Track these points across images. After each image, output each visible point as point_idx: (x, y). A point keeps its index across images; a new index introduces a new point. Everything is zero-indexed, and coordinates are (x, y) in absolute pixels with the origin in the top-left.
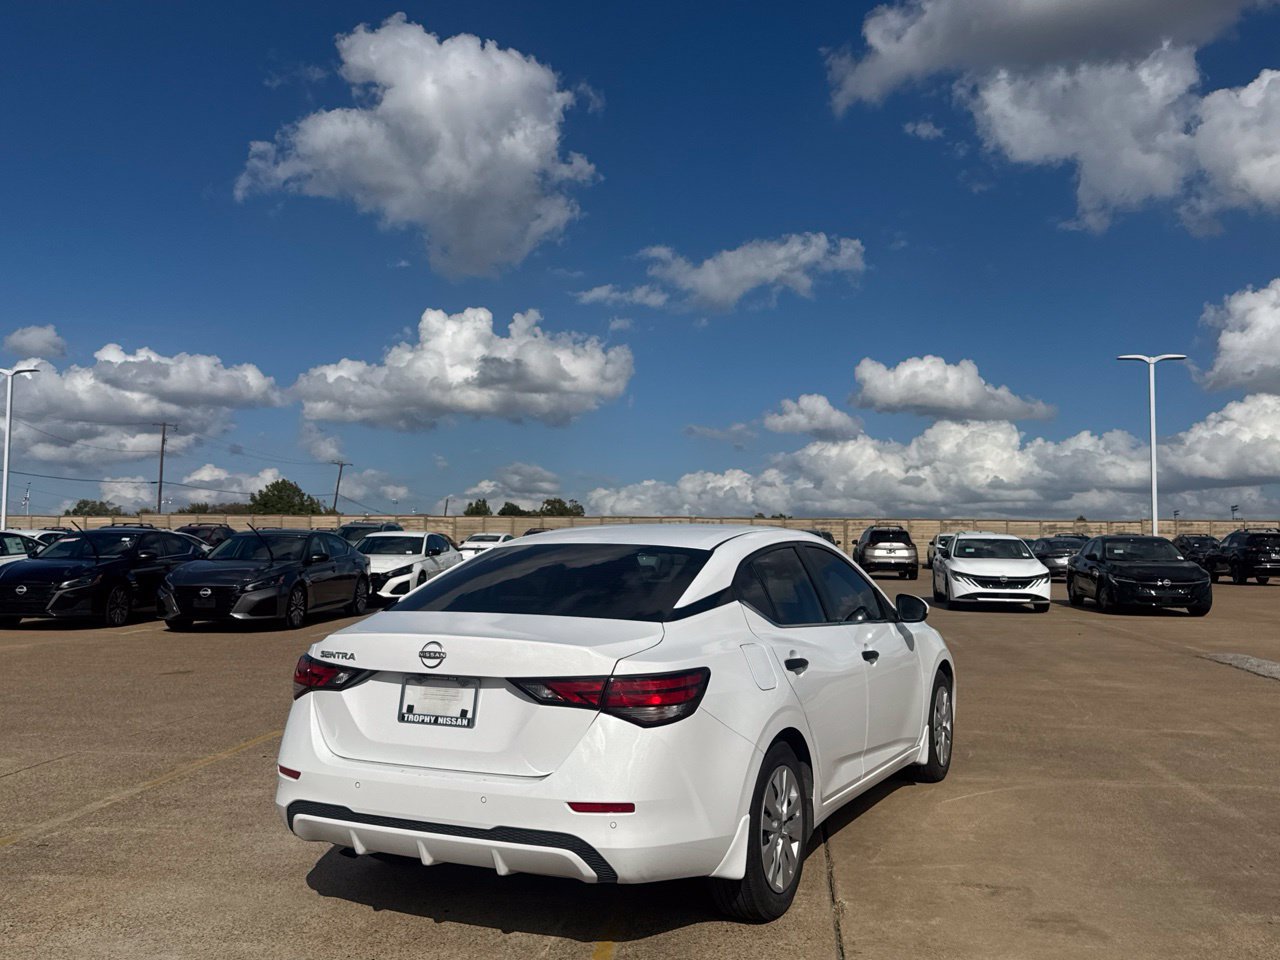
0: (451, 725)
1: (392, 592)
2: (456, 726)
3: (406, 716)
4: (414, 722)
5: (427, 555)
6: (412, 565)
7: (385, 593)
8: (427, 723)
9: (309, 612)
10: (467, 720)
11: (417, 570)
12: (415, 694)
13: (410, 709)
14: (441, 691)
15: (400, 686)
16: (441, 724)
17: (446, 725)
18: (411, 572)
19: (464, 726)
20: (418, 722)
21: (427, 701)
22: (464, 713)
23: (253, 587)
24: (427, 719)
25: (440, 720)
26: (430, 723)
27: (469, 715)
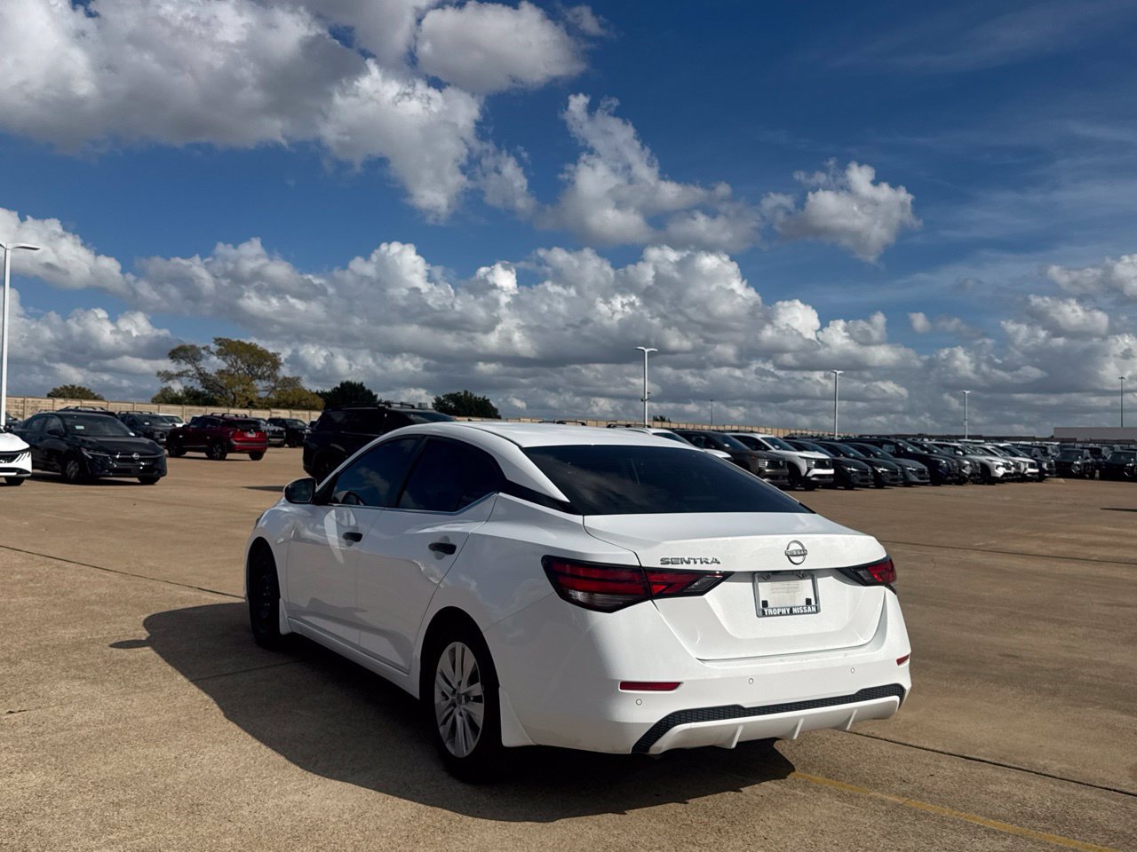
0: (804, 613)
2: (807, 613)
3: (766, 610)
4: (773, 615)
8: (784, 615)
10: (812, 605)
12: (765, 589)
13: (765, 604)
14: (785, 584)
15: (751, 584)
16: (796, 614)
17: (800, 614)
19: (814, 613)
20: (777, 615)
21: (776, 595)
22: (808, 602)
24: (784, 611)
25: (794, 610)
26: (787, 614)
27: (813, 603)
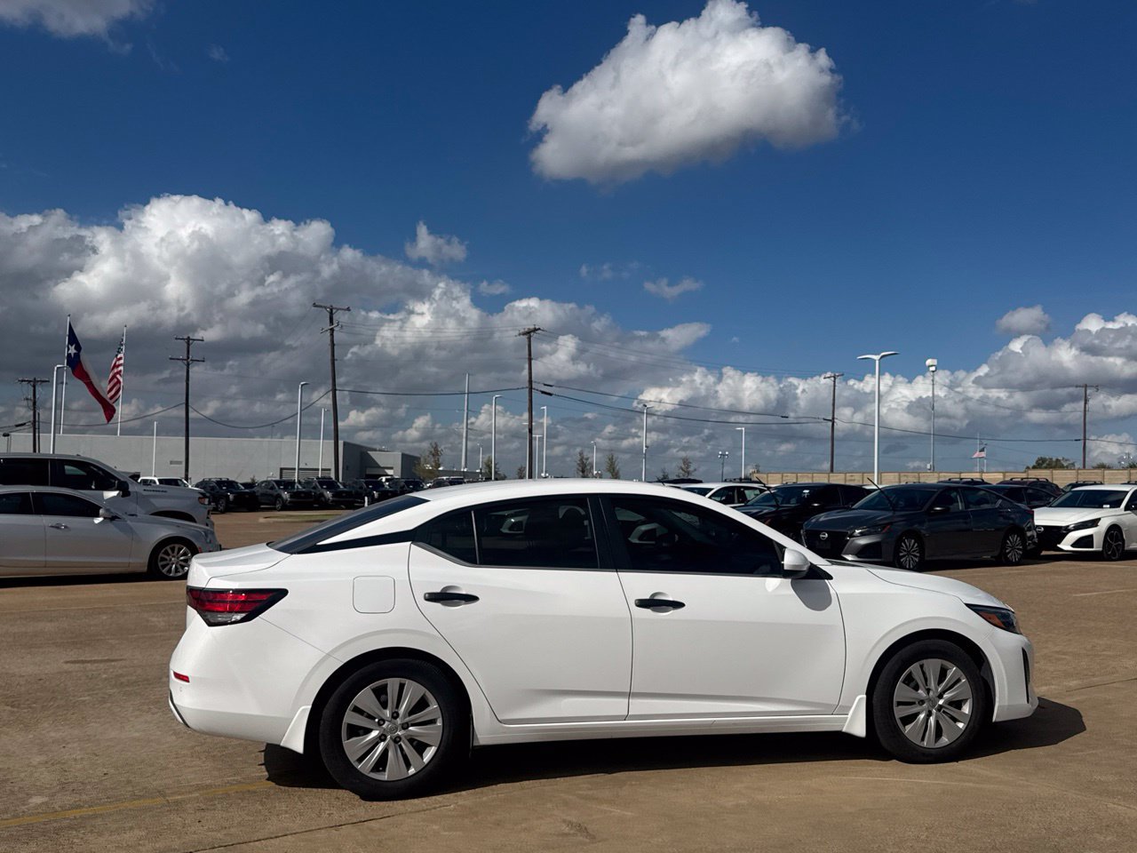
1: (1073, 546)
5: (1127, 508)
6: (1099, 519)
7: (1066, 545)
9: (927, 559)
11: (1104, 525)
18: (1097, 526)
23: (860, 533)
